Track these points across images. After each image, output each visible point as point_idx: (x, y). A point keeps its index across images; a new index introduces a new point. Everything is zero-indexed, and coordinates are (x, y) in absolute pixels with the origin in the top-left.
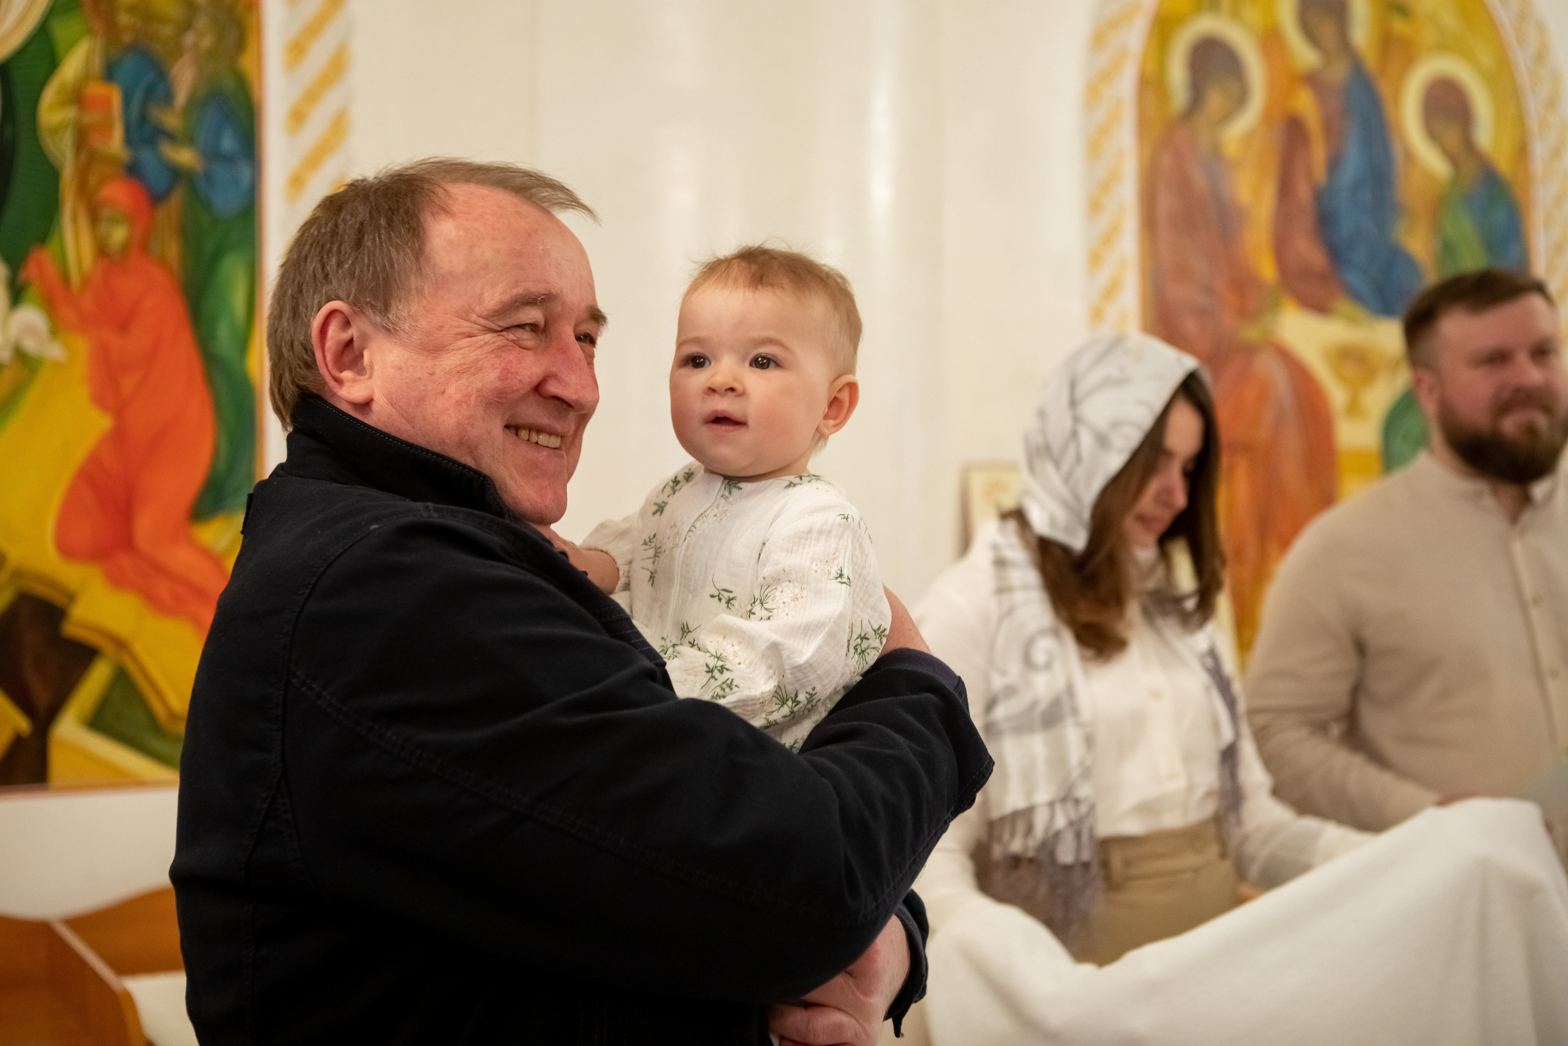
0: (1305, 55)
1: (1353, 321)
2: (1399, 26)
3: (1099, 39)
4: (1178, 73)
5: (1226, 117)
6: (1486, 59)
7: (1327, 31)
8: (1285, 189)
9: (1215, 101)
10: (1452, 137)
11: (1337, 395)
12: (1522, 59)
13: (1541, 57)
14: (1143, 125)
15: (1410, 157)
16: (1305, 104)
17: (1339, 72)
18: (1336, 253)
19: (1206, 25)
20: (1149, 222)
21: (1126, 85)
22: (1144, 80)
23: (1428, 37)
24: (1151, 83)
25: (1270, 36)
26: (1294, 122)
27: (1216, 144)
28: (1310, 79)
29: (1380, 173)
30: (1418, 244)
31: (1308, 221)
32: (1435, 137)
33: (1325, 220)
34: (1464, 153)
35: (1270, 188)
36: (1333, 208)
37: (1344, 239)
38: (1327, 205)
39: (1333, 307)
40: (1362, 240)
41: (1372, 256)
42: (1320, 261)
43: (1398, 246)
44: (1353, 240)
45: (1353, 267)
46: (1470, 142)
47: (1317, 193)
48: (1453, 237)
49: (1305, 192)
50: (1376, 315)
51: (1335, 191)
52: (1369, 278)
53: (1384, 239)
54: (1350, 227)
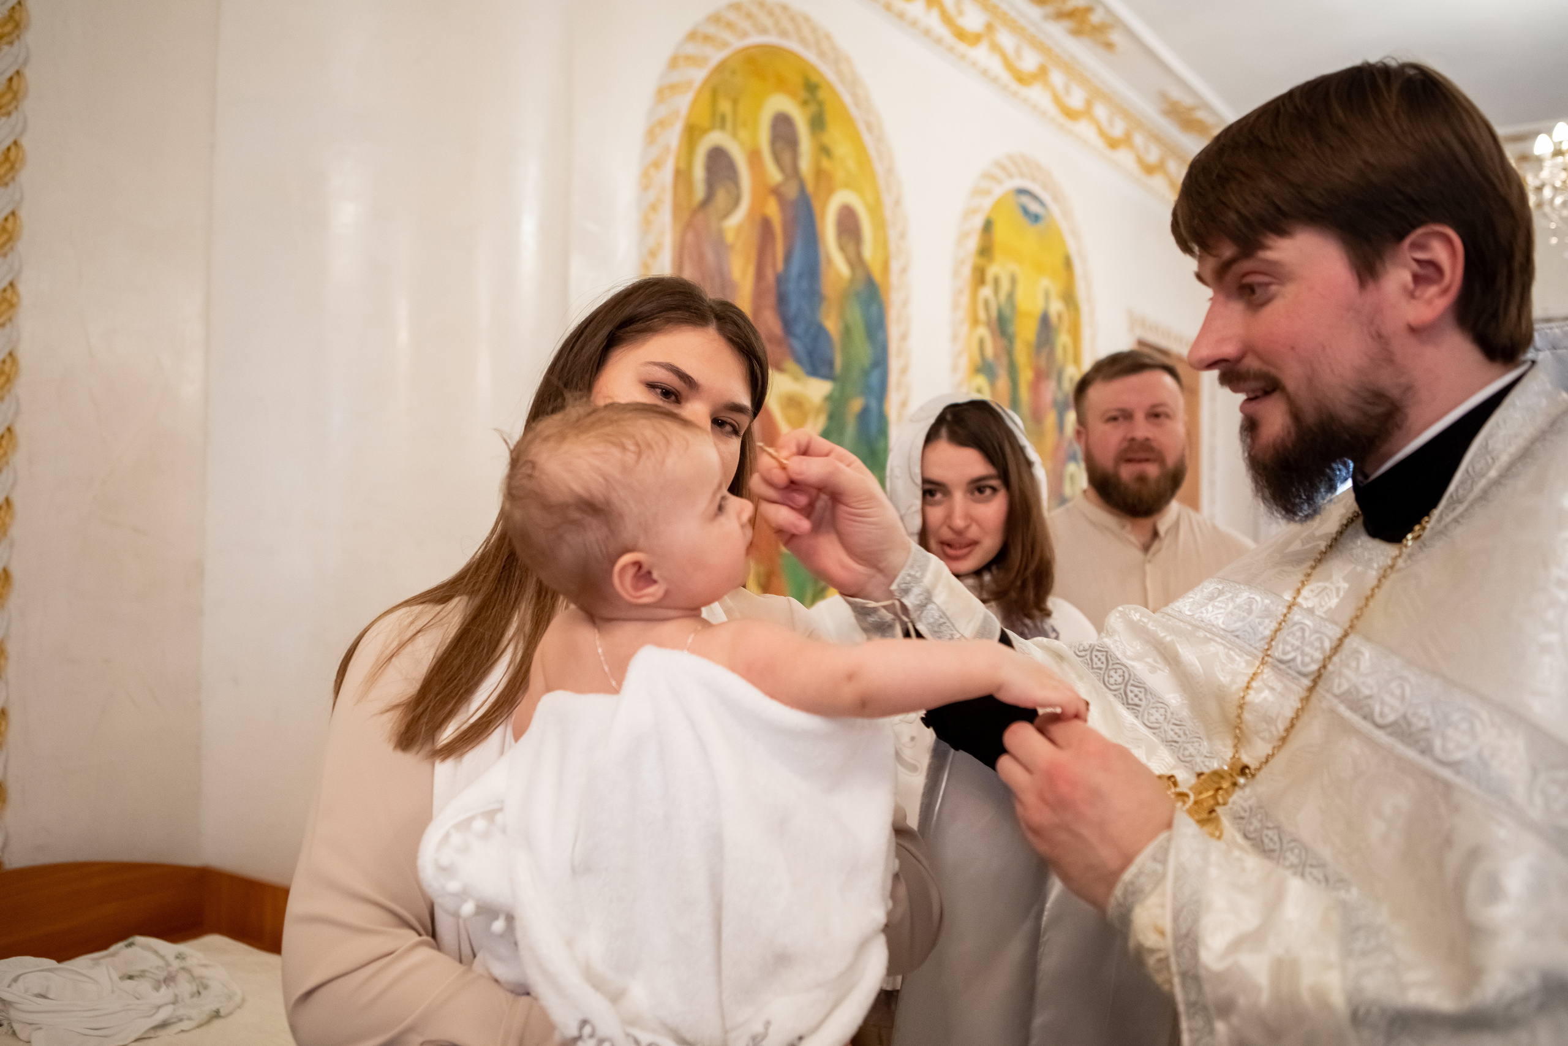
0: (775, 175)
1: (796, 379)
2: (826, 164)
3: (651, 136)
4: (699, 173)
5: (727, 214)
6: (870, 198)
7: (786, 157)
8: (760, 275)
9: (721, 197)
10: (851, 249)
12: (888, 200)
13: (897, 203)
14: (677, 208)
15: (829, 261)
16: (772, 209)
17: (791, 192)
18: (787, 325)
19: (716, 138)
21: (666, 175)
22: (678, 173)
23: (840, 175)
24: (682, 176)
25: (754, 156)
26: (766, 225)
27: (721, 233)
28: (776, 192)
29: (813, 269)
30: (832, 324)
31: (771, 299)
32: (842, 248)
33: (782, 300)
34: (856, 261)
35: (751, 270)
36: (786, 292)
37: (791, 315)
38: (783, 288)
39: (785, 365)
40: (800, 316)
41: (809, 329)
42: (778, 330)
43: (820, 324)
44: (796, 317)
45: (797, 337)
46: (860, 254)
47: (778, 278)
48: (851, 324)
49: (771, 276)
50: (808, 375)
51: (788, 279)
52: (804, 346)
53: (813, 318)
54: (794, 307)
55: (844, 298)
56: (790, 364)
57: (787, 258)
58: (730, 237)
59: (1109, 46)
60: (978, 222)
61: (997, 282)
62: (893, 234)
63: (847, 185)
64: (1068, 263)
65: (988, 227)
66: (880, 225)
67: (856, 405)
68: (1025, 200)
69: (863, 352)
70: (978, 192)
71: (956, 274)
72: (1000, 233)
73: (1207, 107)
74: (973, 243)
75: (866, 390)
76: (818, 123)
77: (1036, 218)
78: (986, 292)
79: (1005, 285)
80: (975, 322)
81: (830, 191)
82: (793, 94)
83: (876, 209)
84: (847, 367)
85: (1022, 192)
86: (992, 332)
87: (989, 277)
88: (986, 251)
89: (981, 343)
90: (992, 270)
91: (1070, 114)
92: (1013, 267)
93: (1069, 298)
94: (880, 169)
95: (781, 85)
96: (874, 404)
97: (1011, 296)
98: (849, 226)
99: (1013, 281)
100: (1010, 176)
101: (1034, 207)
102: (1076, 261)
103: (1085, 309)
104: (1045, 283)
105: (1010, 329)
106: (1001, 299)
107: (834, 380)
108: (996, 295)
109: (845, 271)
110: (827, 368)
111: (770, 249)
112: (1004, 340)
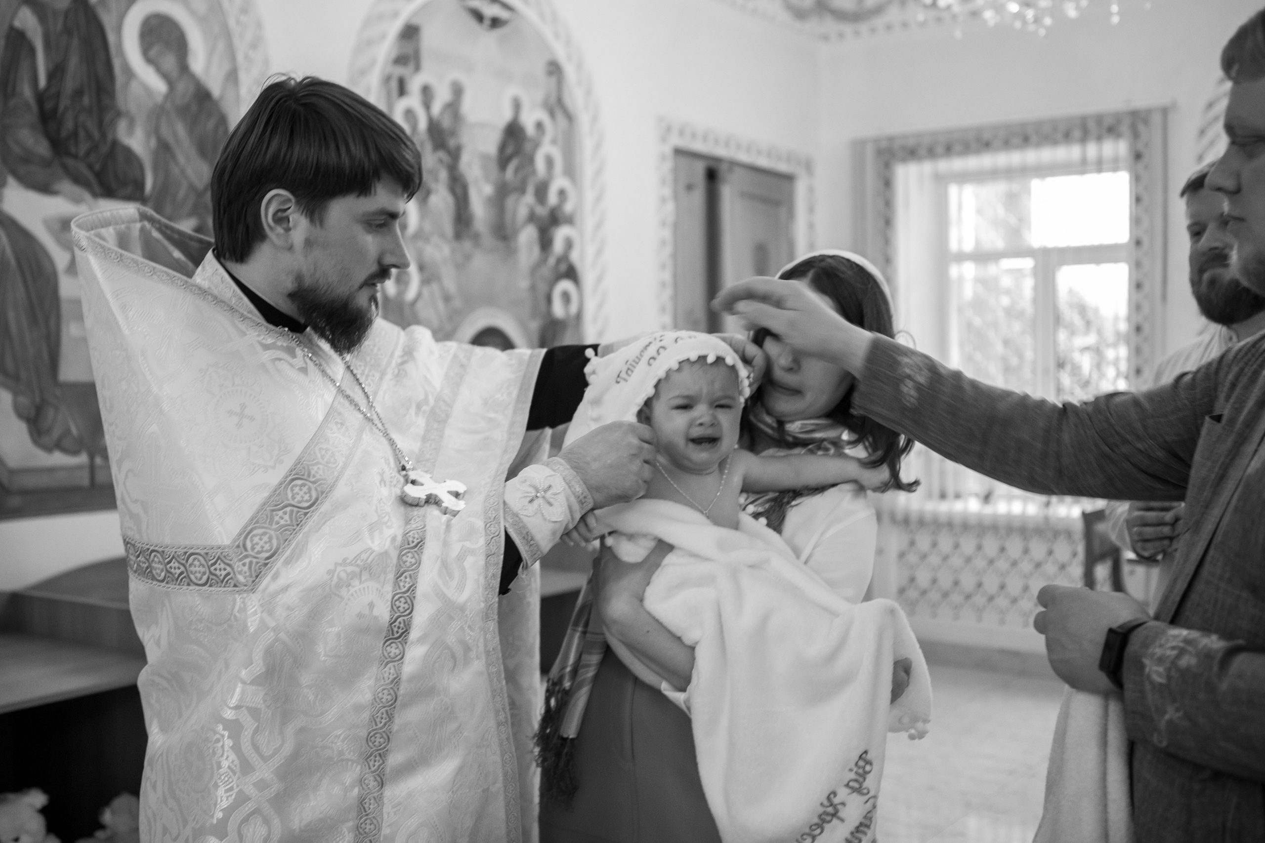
1: (77, 201)
8: (7, 92)
12: (231, 8)
16: (27, 20)
17: (61, 1)
28: (31, 1)
29: (101, 84)
30: (136, 142)
31: (30, 117)
32: (149, 60)
34: (178, 75)
36: (55, 109)
37: (64, 133)
38: (49, 105)
39: (57, 187)
40: (82, 134)
41: (94, 148)
42: (42, 148)
43: (115, 143)
44: (75, 134)
45: (75, 157)
46: (184, 68)
47: (40, 98)
48: (171, 140)
49: (27, 92)
50: (95, 195)
51: (58, 95)
52: (90, 167)
53: (103, 135)
54: (69, 124)
55: (158, 113)
56: (66, 186)
57: (56, 73)
60: (391, 28)
61: (427, 88)
64: (554, 69)
65: (409, 33)
66: (220, 35)
72: (432, 39)
74: (385, 49)
77: (495, 22)
78: (410, 101)
79: (443, 95)
81: (132, 2)
84: (165, 187)
88: (407, 58)
97: (453, 107)
98: (163, 35)
99: (456, 88)
102: (569, 70)
103: (584, 120)
104: (513, 91)
105: (452, 143)
106: (437, 108)
107: (143, 200)
108: (427, 105)
109: (159, 86)
110: (130, 189)
111: (25, 65)
112: (442, 154)
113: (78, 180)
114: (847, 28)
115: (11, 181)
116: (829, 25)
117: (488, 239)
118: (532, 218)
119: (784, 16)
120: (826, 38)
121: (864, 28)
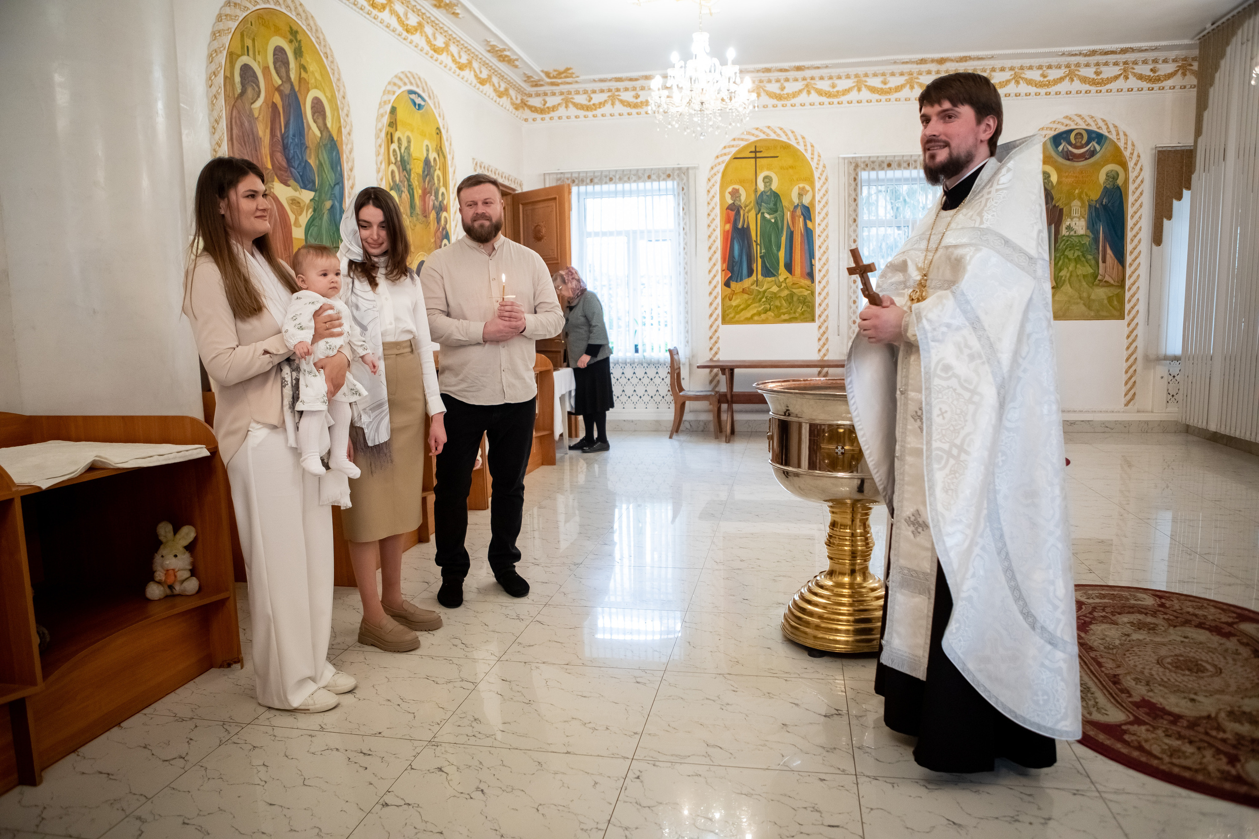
1: (296, 190)
2: (303, 75)
3: (211, 58)
4: (237, 79)
6: (329, 95)
7: (283, 71)
8: (273, 133)
9: (250, 92)
10: (320, 121)
11: (292, 217)
12: (339, 96)
13: (344, 97)
14: (227, 97)
15: (309, 127)
16: (277, 99)
17: (287, 90)
18: (288, 161)
19: (244, 59)
20: (231, 139)
21: (220, 79)
22: (226, 78)
23: (312, 81)
24: (228, 79)
25: (266, 69)
26: (274, 106)
27: (251, 110)
28: (278, 89)
29: (301, 131)
30: (312, 161)
31: (280, 147)
32: (315, 121)
33: (285, 148)
34: (324, 128)
35: (268, 131)
36: (287, 143)
37: (291, 156)
38: (285, 142)
39: (289, 182)
40: (296, 157)
41: (299, 164)
42: (284, 164)
43: (306, 161)
44: (293, 157)
45: (294, 168)
46: (325, 125)
47: (282, 136)
48: (323, 161)
49: (279, 135)
50: (301, 188)
51: (288, 136)
52: (299, 173)
53: (302, 158)
54: (292, 152)
55: (318, 146)
56: (292, 182)
57: (287, 125)
58: (256, 114)
59: (455, 14)
60: (388, 108)
61: (399, 139)
62: (342, 114)
63: (316, 87)
64: (439, 132)
65: (393, 110)
66: (336, 109)
67: (328, 204)
68: (413, 96)
69: (330, 177)
70: (386, 92)
71: (377, 137)
72: (401, 114)
73: (510, 49)
74: (386, 120)
75: (333, 197)
76: (298, 53)
77: (420, 107)
78: (394, 146)
79: (404, 144)
80: (389, 163)
81: (308, 91)
82: (284, 37)
83: (332, 100)
84: (322, 185)
85: (411, 92)
86: (398, 168)
87: (395, 139)
88: (393, 124)
89: (393, 172)
90: (396, 135)
91: (436, 50)
92: (408, 133)
93: (440, 150)
94: (334, 79)
95: (277, 31)
96: (337, 204)
97: (408, 148)
98: (318, 108)
99: (409, 142)
100: (405, 84)
101: (418, 101)
102: (443, 131)
103: (449, 157)
104: (426, 142)
105: (408, 167)
106: (403, 151)
107: (315, 191)
108: (400, 148)
109: (318, 133)
110: (311, 185)
111: (277, 121)
112: (405, 173)
113: (295, 180)
114: (538, 116)
115: (276, 178)
116: (527, 113)
117: (420, 217)
118: (434, 207)
119: (511, 108)
120: (526, 120)
121: (547, 116)
